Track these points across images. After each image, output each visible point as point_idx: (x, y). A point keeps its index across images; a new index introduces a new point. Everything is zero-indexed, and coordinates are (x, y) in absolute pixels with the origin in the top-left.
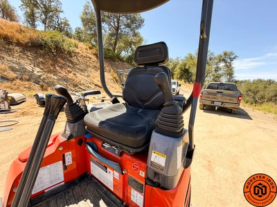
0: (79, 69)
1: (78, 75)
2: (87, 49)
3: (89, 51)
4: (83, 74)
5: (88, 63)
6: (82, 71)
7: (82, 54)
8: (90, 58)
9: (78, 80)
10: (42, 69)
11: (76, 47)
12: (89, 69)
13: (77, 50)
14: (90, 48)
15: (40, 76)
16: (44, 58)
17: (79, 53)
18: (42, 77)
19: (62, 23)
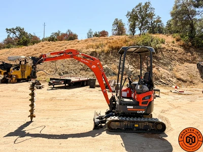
0: (162, 63)
1: (160, 69)
2: (173, 42)
3: (176, 43)
4: (166, 67)
5: (173, 56)
6: (165, 65)
7: (167, 48)
8: (176, 51)
9: (160, 74)
10: (134, 66)
11: (163, 42)
12: (173, 62)
13: (163, 46)
14: (178, 40)
15: (132, 71)
16: (136, 58)
17: (164, 48)
18: (133, 72)
19: (154, 22)
